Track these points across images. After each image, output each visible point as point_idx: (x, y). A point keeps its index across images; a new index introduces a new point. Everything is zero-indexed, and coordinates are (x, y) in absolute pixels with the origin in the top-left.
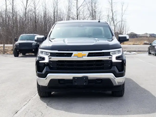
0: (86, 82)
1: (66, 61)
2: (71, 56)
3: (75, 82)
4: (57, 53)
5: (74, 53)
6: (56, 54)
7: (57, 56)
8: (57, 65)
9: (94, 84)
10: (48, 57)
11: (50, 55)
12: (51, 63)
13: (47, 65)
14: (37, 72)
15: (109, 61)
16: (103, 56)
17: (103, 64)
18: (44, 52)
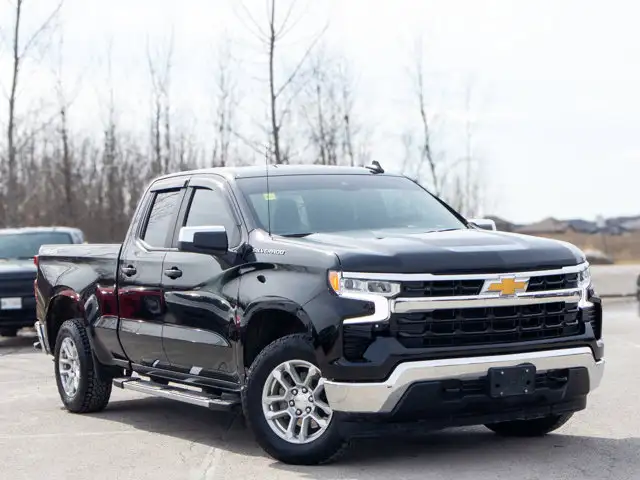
0: (528, 383)
1: (457, 311)
2: (477, 292)
3: (498, 386)
4: (426, 283)
5: (490, 280)
6: (422, 285)
7: (427, 294)
8: (427, 329)
9: (547, 388)
10: (388, 298)
11: (399, 291)
12: (404, 321)
13: (383, 330)
14: (343, 362)
15: (574, 306)
16: (563, 286)
17: (562, 318)
18: (367, 283)
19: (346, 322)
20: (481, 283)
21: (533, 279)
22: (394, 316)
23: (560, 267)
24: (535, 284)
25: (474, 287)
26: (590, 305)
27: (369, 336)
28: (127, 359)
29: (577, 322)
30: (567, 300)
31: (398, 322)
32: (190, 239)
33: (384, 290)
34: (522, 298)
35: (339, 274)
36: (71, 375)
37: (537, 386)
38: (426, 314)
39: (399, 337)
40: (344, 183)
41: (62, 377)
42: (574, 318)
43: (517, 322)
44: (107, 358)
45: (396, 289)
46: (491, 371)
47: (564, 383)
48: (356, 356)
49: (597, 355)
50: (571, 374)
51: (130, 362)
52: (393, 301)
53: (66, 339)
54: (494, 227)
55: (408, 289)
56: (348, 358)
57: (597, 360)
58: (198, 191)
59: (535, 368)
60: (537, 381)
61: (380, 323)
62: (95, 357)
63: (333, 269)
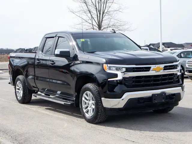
0: (164, 98)
1: (143, 76)
2: (149, 71)
3: (155, 99)
4: (134, 68)
7: (134, 71)
8: (133, 82)
9: (169, 100)
10: (122, 72)
11: (125, 70)
12: (127, 79)
13: (120, 82)
14: (108, 92)
15: (176, 74)
16: (174, 69)
17: (173, 78)
18: (115, 68)
19: (109, 80)
20: (150, 68)
21: (165, 67)
22: (123, 78)
23: (173, 63)
24: (166, 68)
25: (148, 69)
26: (181, 74)
27: (116, 84)
28: (37, 88)
29: (177, 79)
30: (175, 73)
31: (125, 80)
32: (59, 53)
33: (120, 70)
34: (162, 72)
35: (106, 65)
36: (20, 92)
37: (166, 99)
38: (133, 77)
39: (125, 85)
40: (104, 36)
41: (17, 92)
42: (176, 78)
43: (160, 79)
44: (31, 87)
45: (124, 70)
46: (153, 95)
47: (174, 98)
48: (112, 90)
49: (183, 89)
50: (176, 95)
51: (38, 89)
52: (123, 74)
53: (19, 81)
54: (148, 49)
55: (128, 70)
56: (109, 91)
57: (183, 91)
58: (60, 38)
59: (166, 94)
60: (166, 97)
61: (119, 80)
62: (28, 87)
63: (105, 63)
